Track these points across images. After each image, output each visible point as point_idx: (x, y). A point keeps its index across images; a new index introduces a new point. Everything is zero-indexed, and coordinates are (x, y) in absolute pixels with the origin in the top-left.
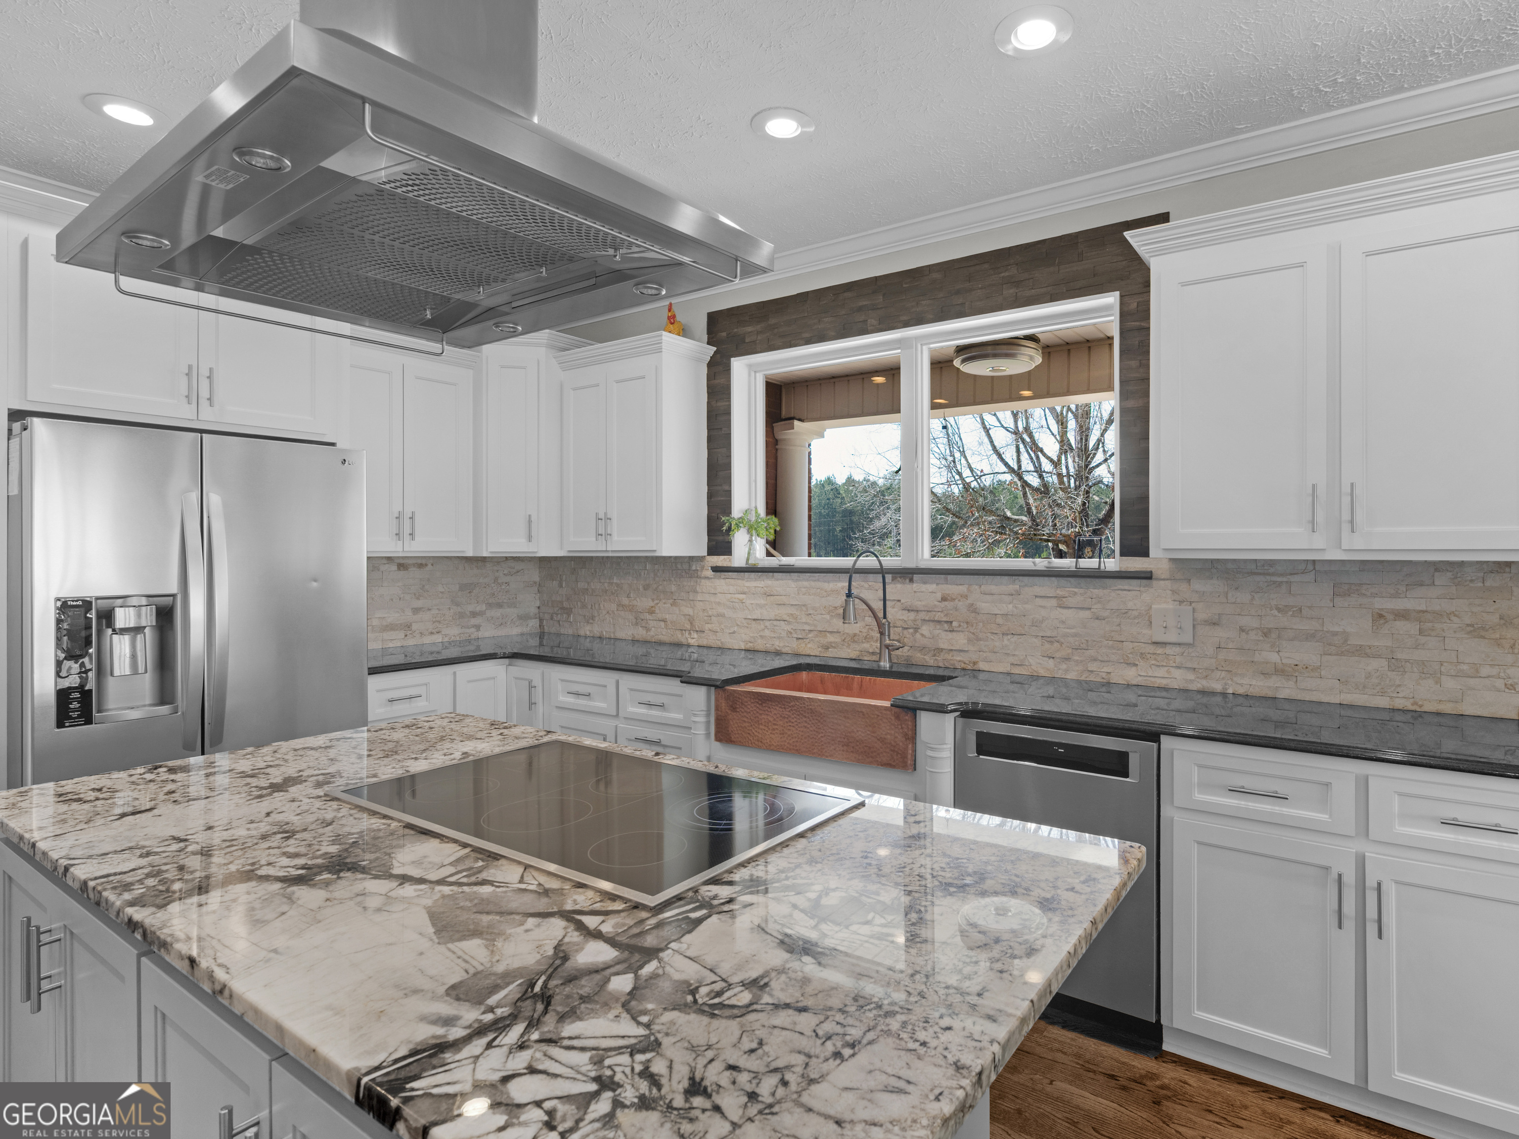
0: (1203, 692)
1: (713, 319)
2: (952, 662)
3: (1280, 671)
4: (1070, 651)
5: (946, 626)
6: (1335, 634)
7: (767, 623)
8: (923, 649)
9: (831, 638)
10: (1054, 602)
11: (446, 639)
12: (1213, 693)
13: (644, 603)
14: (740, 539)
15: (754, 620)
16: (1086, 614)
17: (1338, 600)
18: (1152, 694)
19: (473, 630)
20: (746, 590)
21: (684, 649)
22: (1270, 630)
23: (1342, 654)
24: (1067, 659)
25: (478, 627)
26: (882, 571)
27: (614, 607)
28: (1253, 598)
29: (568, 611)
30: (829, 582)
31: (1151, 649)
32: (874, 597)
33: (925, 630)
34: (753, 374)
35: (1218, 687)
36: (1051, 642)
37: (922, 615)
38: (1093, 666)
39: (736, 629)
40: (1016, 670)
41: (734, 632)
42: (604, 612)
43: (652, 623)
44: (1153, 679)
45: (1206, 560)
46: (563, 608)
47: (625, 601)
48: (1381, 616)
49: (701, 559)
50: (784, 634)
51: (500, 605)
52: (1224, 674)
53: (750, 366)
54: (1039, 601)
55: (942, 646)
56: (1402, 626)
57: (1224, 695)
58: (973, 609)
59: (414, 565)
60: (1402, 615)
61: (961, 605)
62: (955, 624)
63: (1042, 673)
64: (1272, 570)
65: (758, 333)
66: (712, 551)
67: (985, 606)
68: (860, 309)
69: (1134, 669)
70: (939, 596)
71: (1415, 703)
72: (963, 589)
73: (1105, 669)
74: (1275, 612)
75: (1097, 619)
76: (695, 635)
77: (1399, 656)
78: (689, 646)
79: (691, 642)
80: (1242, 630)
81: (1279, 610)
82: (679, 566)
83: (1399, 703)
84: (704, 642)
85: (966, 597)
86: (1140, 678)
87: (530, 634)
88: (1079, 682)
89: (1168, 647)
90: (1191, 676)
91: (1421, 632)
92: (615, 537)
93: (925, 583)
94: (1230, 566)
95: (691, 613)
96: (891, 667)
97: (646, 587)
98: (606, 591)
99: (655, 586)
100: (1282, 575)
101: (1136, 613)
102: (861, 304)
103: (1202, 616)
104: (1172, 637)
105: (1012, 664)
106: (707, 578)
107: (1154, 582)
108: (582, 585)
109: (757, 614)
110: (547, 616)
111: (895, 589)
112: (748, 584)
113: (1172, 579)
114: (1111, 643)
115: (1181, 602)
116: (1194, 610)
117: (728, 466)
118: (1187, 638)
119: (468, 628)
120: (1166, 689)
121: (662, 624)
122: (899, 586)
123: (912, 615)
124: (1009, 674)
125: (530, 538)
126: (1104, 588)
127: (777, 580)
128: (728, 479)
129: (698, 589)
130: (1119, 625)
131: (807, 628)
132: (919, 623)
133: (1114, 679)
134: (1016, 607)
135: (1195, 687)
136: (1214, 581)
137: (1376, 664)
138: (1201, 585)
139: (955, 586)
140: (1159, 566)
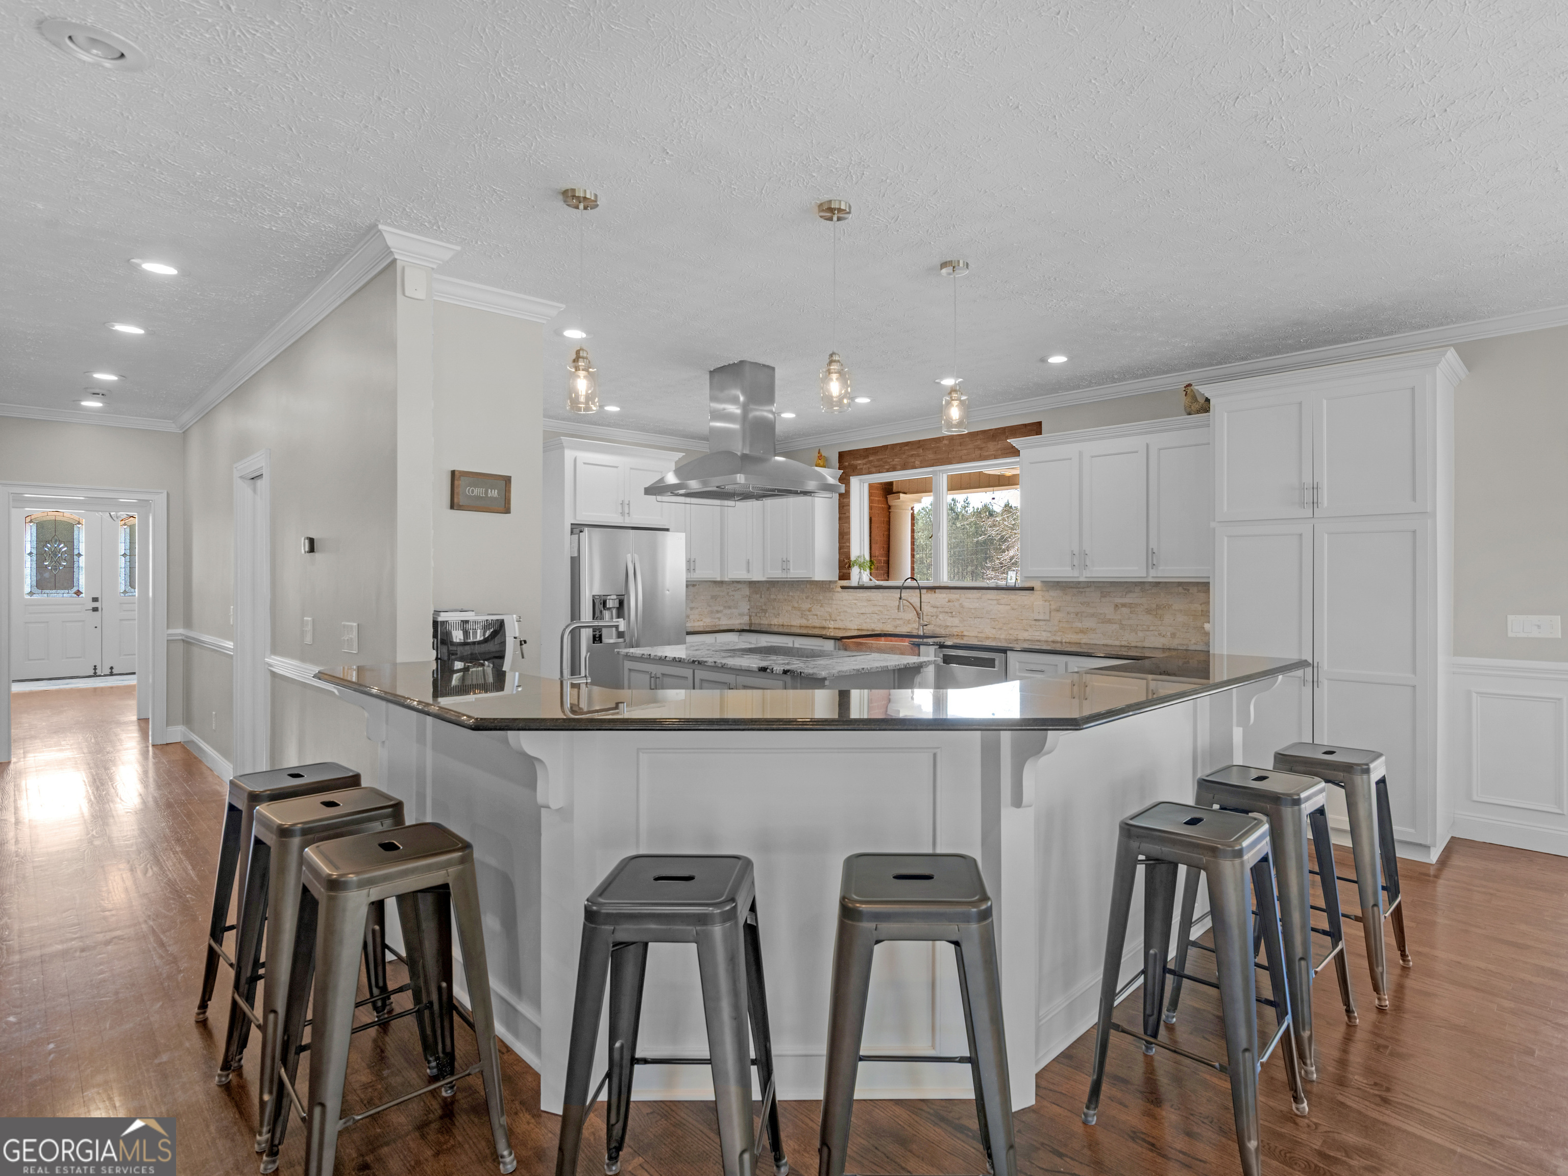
0: (1054, 642)
1: (842, 455)
2: (952, 631)
3: (1082, 631)
4: (1001, 625)
5: (950, 614)
6: (1101, 614)
7: (868, 615)
8: (940, 626)
9: (898, 622)
10: (995, 602)
11: (705, 624)
12: (1057, 642)
13: (806, 606)
14: (855, 572)
15: (861, 614)
16: (1009, 607)
17: (1102, 599)
18: (1034, 643)
19: (717, 620)
20: (858, 598)
21: (827, 630)
22: (1078, 613)
23: (1103, 623)
24: (1001, 629)
25: (719, 619)
26: (920, 588)
27: (790, 608)
28: (1072, 599)
29: (765, 611)
31: (1034, 623)
32: (915, 600)
33: (941, 617)
34: (862, 484)
35: (1059, 639)
36: (994, 621)
37: (940, 609)
38: (1011, 632)
39: (853, 618)
40: (980, 635)
41: (852, 620)
42: (785, 611)
43: (810, 617)
44: (1034, 637)
45: (1055, 582)
46: (762, 610)
47: (796, 605)
48: (1117, 606)
49: (836, 582)
50: (876, 621)
51: (730, 607)
52: (1061, 633)
53: (860, 480)
54: (990, 602)
55: (948, 624)
56: (1125, 610)
57: (1062, 643)
58: (962, 606)
59: (691, 585)
60: (1124, 605)
61: (957, 604)
62: (954, 613)
63: (991, 636)
64: (1079, 586)
65: (864, 464)
66: (841, 578)
67: (967, 604)
68: (912, 456)
69: (1027, 632)
70: (947, 600)
71: (1128, 643)
72: (957, 596)
73: (1016, 633)
74: (1080, 605)
75: (1012, 609)
76: (832, 622)
77: (1123, 623)
78: (829, 628)
79: (830, 626)
80: (1068, 613)
81: (1081, 604)
82: (824, 586)
83: (1124, 643)
84: (837, 626)
85: (958, 600)
86: (1029, 636)
87: (745, 624)
88: (1005, 639)
89: (1040, 621)
90: (1049, 635)
91: (1131, 612)
92: (792, 571)
93: (941, 593)
94: (1064, 584)
95: (830, 611)
96: (924, 634)
97: (807, 598)
98: (786, 600)
99: (812, 597)
100: (1083, 588)
101: (1028, 606)
103: (1053, 607)
104: (1041, 617)
106: (838, 592)
107: (1035, 592)
108: (773, 597)
109: (863, 611)
110: (753, 614)
111: (927, 596)
112: (858, 595)
113: (1042, 590)
114: (1018, 620)
115: (1045, 601)
116: (1050, 605)
117: (848, 533)
118: (1048, 618)
119: (715, 619)
120: (1040, 641)
121: (815, 617)
122: (929, 595)
123: (935, 610)
124: (976, 637)
125: (748, 571)
126: (1015, 595)
127: (873, 593)
128: (849, 540)
129: (834, 598)
130: (1021, 612)
131: (887, 617)
132: (938, 613)
133: (1020, 637)
134: (979, 605)
135: (1050, 639)
136: (1058, 591)
137: (1116, 626)
138: (1053, 593)
139: (954, 595)
140: (1037, 584)
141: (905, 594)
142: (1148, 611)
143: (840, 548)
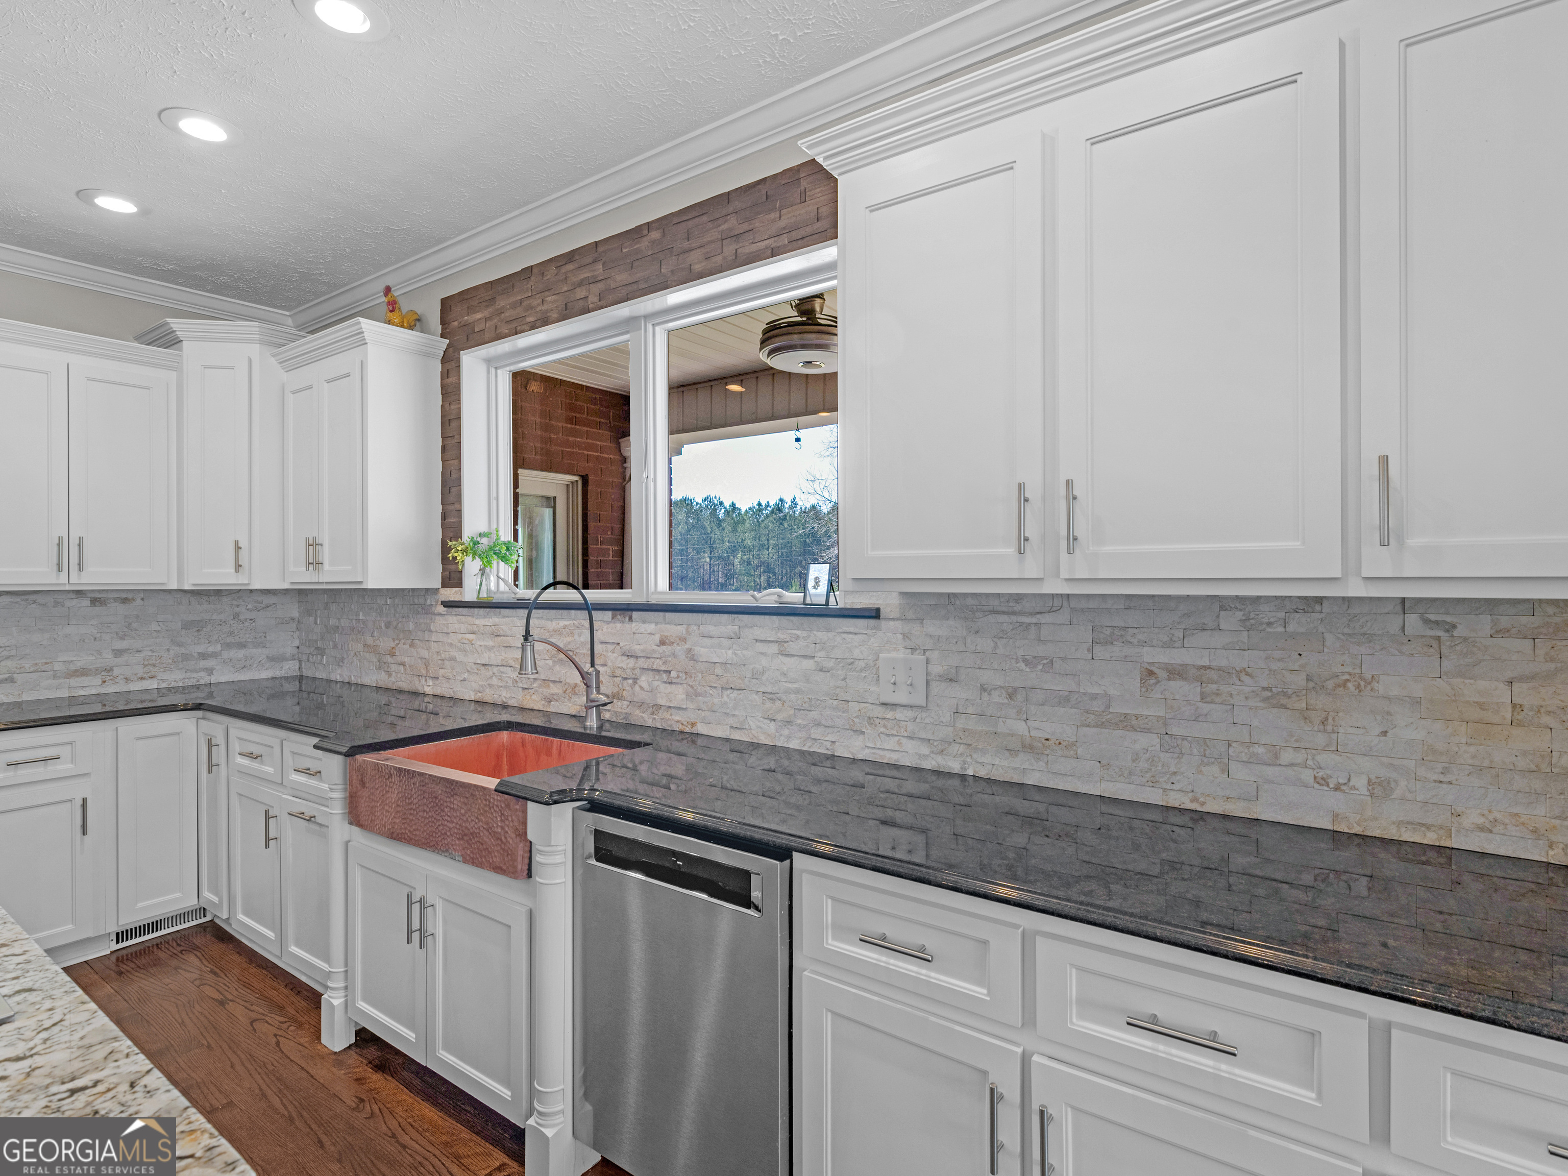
0: (938, 773)
1: (447, 306)
2: (669, 722)
3: (1028, 747)
4: (792, 712)
5: (665, 677)
6: (1094, 697)
7: (495, 669)
8: (641, 705)
9: (555, 689)
10: (774, 648)
11: (164, 685)
12: (951, 775)
13: (385, 643)
14: (472, 570)
15: (483, 665)
16: (809, 664)
17: (1098, 649)
18: (881, 772)
19: (202, 674)
20: (475, 629)
21: (420, 698)
22: (1015, 690)
23: (1102, 725)
24: (789, 722)
25: (210, 671)
27: (360, 647)
28: (996, 646)
29: (321, 652)
30: (552, 620)
31: (879, 711)
33: (644, 681)
34: (493, 370)
35: (955, 766)
36: (773, 700)
37: (642, 663)
38: (816, 733)
39: (465, 676)
40: (736, 736)
41: (464, 680)
42: (352, 654)
43: (394, 667)
44: (881, 753)
45: (941, 594)
46: (317, 648)
47: (370, 641)
48: (1151, 673)
49: (436, 591)
50: (510, 683)
51: (243, 646)
52: (962, 748)
53: (488, 361)
54: (760, 647)
55: (661, 701)
56: (1180, 689)
57: (963, 777)
60: (1176, 672)
61: (679, 649)
62: (673, 674)
63: (763, 739)
64: (1018, 608)
65: (487, 318)
66: (445, 582)
67: (703, 652)
68: (581, 283)
69: (861, 737)
70: (657, 638)
71: (1195, 800)
72: (681, 630)
74: (1022, 665)
75: (821, 670)
76: (430, 683)
77: (1174, 730)
78: (425, 695)
79: (428, 690)
80: (983, 689)
81: (1026, 661)
82: (416, 601)
83: (1175, 800)
84: (438, 691)
85: (684, 640)
86: (867, 751)
88: (802, 753)
89: (899, 709)
90: (925, 750)
91: (1203, 697)
93: (644, 622)
94: (970, 601)
95: (427, 656)
96: (600, 728)
97: (388, 625)
98: (353, 629)
99: (395, 623)
101: (862, 664)
102: (582, 276)
103: (936, 669)
104: (901, 697)
105: (732, 727)
106: (440, 614)
107: (883, 623)
108: (333, 622)
109: (485, 659)
110: (304, 658)
111: (605, 629)
112: (477, 622)
113: (903, 619)
114: (835, 702)
115: (913, 650)
116: (928, 662)
117: (459, 480)
118: (919, 699)
119: (196, 671)
120: (897, 767)
121: (402, 668)
122: (619, 625)
123: (631, 662)
124: (727, 740)
126: (828, 630)
127: (504, 617)
128: (459, 497)
129: (432, 628)
130: (844, 679)
132: (637, 671)
133: (840, 751)
134: (736, 654)
135: (928, 764)
136: (951, 622)
137: (1145, 741)
138: (934, 628)
139: (674, 626)
140: (888, 602)
141: (541, 622)
143: (444, 517)
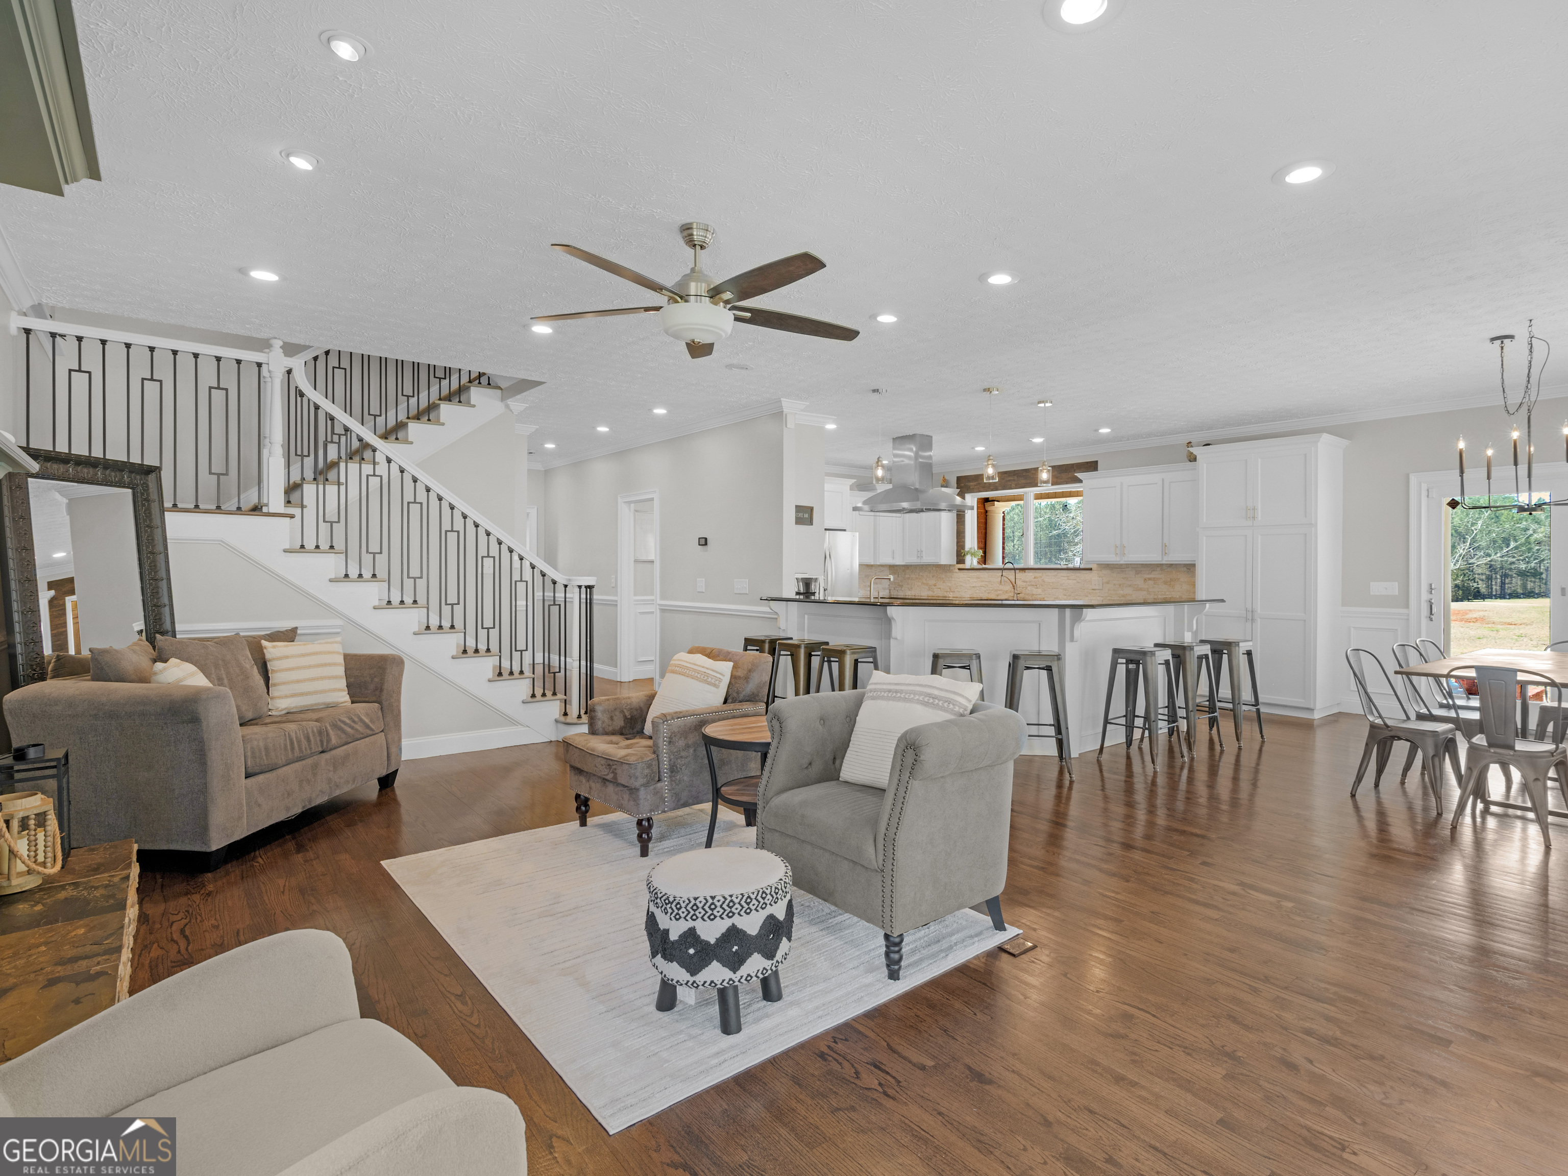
1: (959, 479)
3: (1123, 596)
4: (1071, 593)
5: (1036, 587)
7: (978, 588)
8: (1028, 594)
9: (999, 592)
10: (1066, 578)
13: (932, 582)
14: (968, 559)
16: (1075, 581)
17: (1136, 574)
20: (970, 576)
22: (1121, 584)
24: (1070, 596)
26: (1015, 569)
27: (920, 584)
28: (1117, 576)
29: (902, 586)
31: (1092, 591)
32: (1012, 578)
34: (973, 498)
36: (1066, 591)
39: (967, 591)
41: (965, 592)
42: (916, 585)
43: (935, 590)
45: (1106, 565)
46: (898, 585)
47: (925, 582)
49: (954, 565)
50: (984, 591)
53: (972, 496)
54: (1062, 578)
56: (1151, 582)
58: (1043, 581)
60: (1150, 579)
61: (1040, 580)
64: (1121, 567)
65: (975, 485)
66: (958, 563)
67: (1047, 580)
68: (1009, 481)
69: (1087, 597)
70: (1033, 577)
72: (1040, 574)
74: (1122, 579)
75: (1078, 583)
76: (951, 593)
77: (1149, 590)
80: (1114, 585)
82: (946, 568)
85: (1041, 577)
89: (1096, 590)
91: (1154, 583)
92: (925, 558)
93: (1031, 573)
94: (1112, 566)
95: (950, 586)
97: (933, 576)
98: (917, 578)
99: (936, 575)
100: (1124, 568)
101: (1089, 579)
103: (1104, 581)
104: (1098, 586)
105: (1055, 598)
106: (956, 572)
107: (1092, 571)
108: (907, 576)
109: (974, 585)
111: (1019, 575)
112: (971, 574)
113: (1097, 570)
114: (1081, 590)
115: (1100, 577)
116: (1103, 579)
117: (964, 532)
118: (1102, 586)
121: (940, 591)
122: (1021, 574)
123: (1025, 583)
125: (893, 558)
126: (1080, 573)
127: (982, 573)
128: (964, 537)
129: (953, 576)
130: (1083, 584)
131: (992, 589)
132: (1027, 586)
134: (1056, 580)
136: (1108, 570)
138: (1104, 572)
139: (1038, 574)
140: (1094, 566)
141: (1005, 573)
142: (1165, 583)
143: (957, 543)
